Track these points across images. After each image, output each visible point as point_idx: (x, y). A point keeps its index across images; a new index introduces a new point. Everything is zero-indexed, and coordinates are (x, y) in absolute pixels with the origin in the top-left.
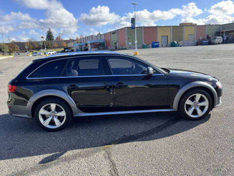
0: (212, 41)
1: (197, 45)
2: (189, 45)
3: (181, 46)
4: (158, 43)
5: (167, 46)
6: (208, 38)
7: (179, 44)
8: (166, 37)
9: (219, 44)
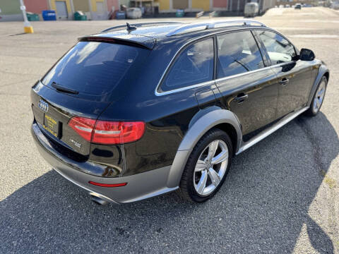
0: (130, 14)
1: (110, 19)
2: (99, 18)
3: (90, 20)
4: (53, 12)
5: (67, 19)
6: (122, 9)
7: (86, 17)
8: (63, 3)
9: (138, 18)
